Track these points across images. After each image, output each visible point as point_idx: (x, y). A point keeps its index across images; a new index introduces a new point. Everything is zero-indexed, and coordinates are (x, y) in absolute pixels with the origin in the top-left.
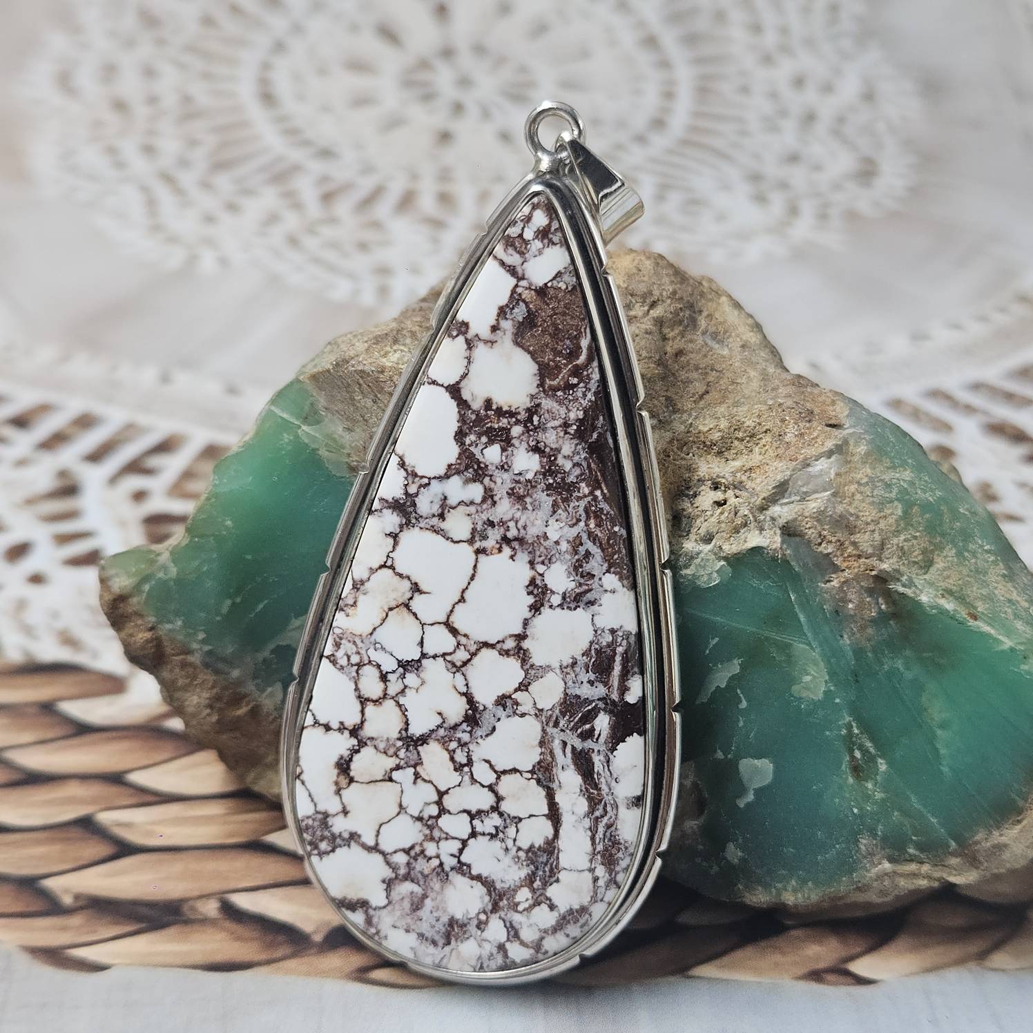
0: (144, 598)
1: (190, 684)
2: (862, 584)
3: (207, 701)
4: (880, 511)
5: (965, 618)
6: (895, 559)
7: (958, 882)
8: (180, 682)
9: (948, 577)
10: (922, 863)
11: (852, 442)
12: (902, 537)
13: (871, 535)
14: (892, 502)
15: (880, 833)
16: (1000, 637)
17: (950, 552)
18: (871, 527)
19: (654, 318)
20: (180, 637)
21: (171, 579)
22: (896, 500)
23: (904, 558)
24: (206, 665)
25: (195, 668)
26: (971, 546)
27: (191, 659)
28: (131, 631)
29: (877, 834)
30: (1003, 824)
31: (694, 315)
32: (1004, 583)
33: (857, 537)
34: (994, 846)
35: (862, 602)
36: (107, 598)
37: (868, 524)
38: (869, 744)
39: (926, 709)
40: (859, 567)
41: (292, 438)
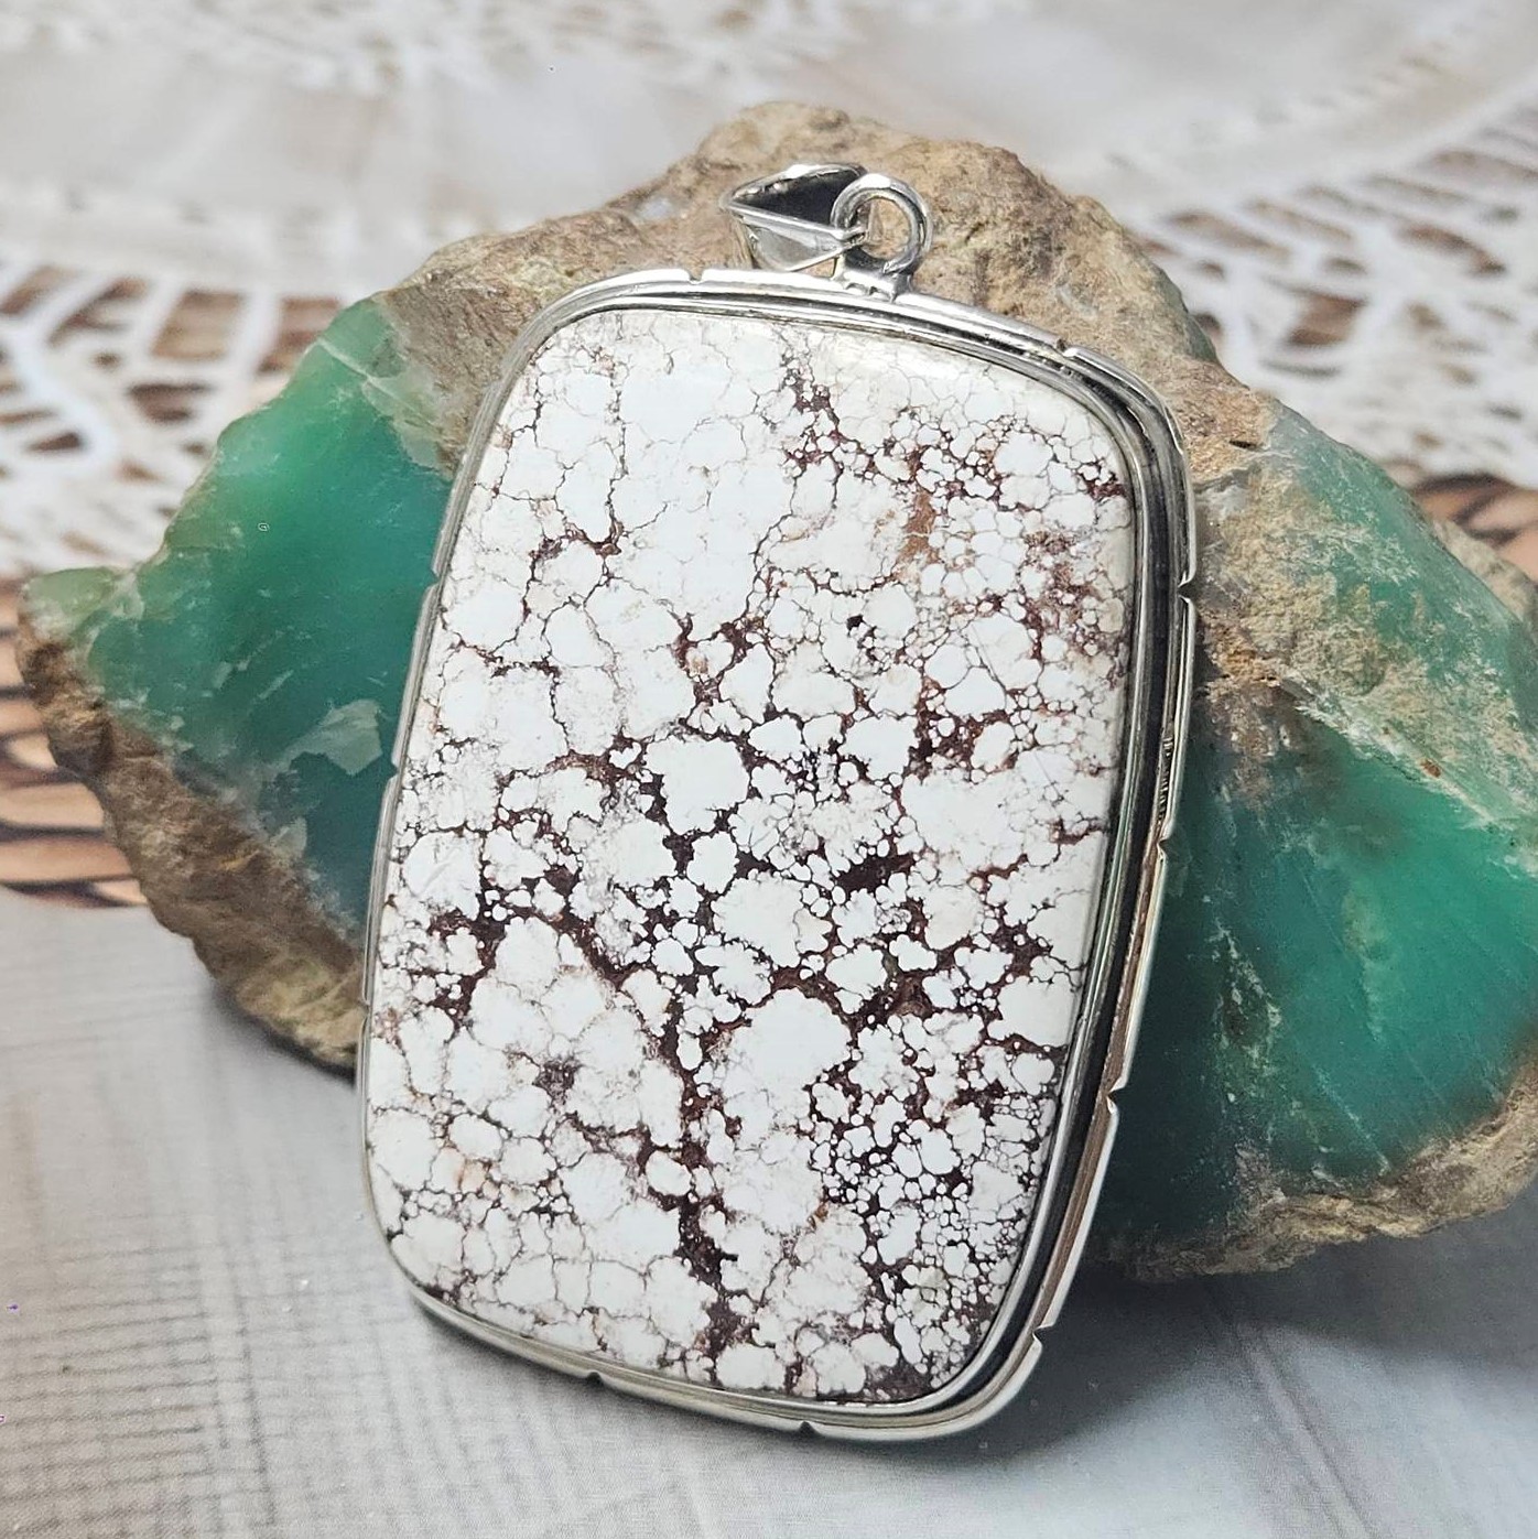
0: (88, 651)
1: (152, 810)
2: (1255, 700)
3: (177, 841)
4: (1298, 585)
5: (1418, 771)
6: (1314, 664)
7: (1393, 1234)
8: (137, 804)
9: (1404, 704)
10: (1338, 1197)
11: (1266, 471)
12: (1331, 631)
13: (1277, 621)
14: (1320, 572)
15: (1269, 1139)
16: (1474, 807)
17: (1418, 668)
18: (1279, 609)
19: (975, 250)
20: (143, 725)
21: (133, 621)
22: (1329, 569)
23: (1328, 665)
24: (182, 776)
25: (162, 778)
26: (1461, 666)
27: (156, 763)
28: (62, 707)
29: (1265, 1142)
30: (1468, 1133)
31: (1048, 253)
32: (1509, 730)
33: (1250, 622)
34: (1452, 1170)
35: (1252, 731)
36: (27, 648)
37: (1272, 603)
38: (1254, 979)
39: (1350, 923)
40: (1252, 672)
41: (350, 395)
